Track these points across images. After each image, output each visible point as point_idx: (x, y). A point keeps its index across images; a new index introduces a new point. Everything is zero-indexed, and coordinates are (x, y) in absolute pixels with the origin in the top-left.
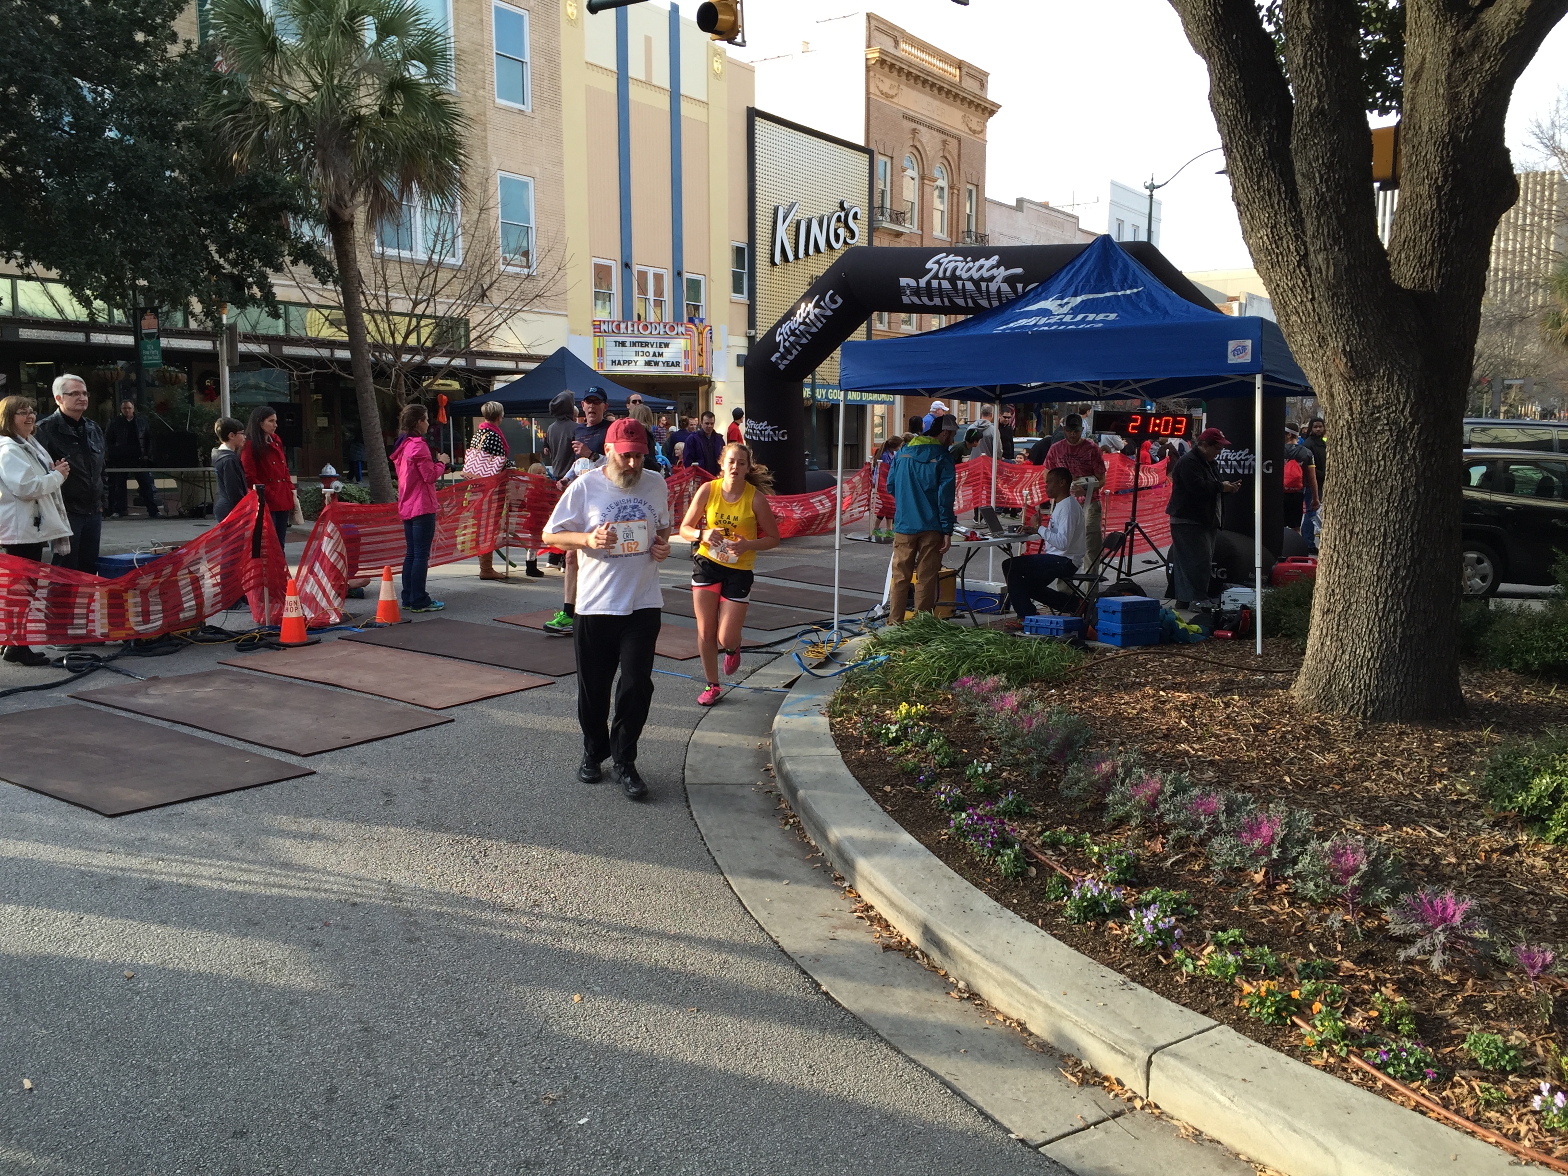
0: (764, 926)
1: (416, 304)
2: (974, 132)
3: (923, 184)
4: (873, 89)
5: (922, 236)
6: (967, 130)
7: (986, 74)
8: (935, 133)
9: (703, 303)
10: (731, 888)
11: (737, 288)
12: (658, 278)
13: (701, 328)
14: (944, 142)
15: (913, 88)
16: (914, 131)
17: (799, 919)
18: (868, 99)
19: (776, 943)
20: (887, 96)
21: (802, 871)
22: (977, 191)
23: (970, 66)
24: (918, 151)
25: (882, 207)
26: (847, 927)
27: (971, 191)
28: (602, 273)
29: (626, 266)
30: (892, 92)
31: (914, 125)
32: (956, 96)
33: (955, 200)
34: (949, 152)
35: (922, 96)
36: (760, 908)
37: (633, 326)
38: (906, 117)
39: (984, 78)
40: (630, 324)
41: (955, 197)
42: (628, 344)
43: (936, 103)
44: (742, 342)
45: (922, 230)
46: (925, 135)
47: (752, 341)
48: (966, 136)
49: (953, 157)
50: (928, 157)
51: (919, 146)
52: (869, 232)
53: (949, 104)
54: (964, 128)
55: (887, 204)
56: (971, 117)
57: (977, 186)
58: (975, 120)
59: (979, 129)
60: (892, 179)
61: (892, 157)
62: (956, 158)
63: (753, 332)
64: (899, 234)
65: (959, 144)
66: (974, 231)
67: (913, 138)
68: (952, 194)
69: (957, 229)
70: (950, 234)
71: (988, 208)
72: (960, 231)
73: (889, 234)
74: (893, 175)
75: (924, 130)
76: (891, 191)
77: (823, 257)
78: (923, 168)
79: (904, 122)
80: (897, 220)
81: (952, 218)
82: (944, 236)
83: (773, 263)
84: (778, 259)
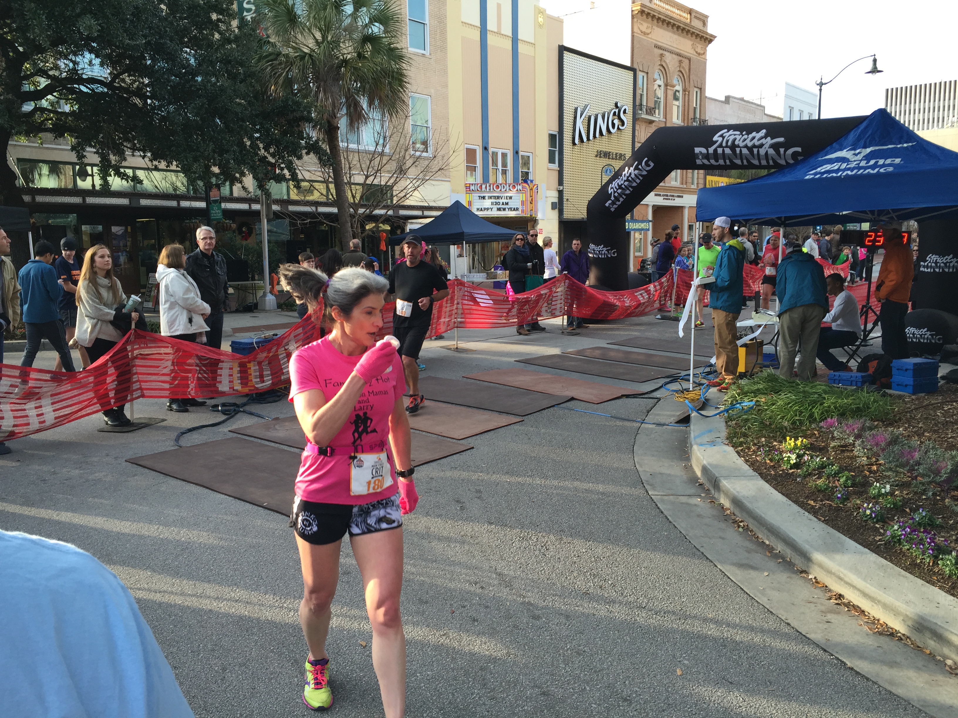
0: (770, 609)
1: (367, 177)
2: (699, 54)
3: (667, 89)
4: (635, 30)
5: (666, 123)
6: (695, 53)
7: (707, 17)
8: (674, 56)
9: (531, 170)
10: (729, 578)
11: (551, 160)
12: (504, 155)
13: (531, 186)
14: (680, 62)
15: (661, 28)
16: (662, 55)
17: (793, 604)
18: (633, 36)
19: (788, 624)
20: (645, 34)
21: (772, 564)
22: (701, 92)
23: (697, 12)
24: (663, 68)
25: (641, 105)
26: (831, 611)
27: (696, 92)
28: (471, 154)
29: (486, 149)
30: (648, 31)
31: (661, 52)
32: (688, 31)
33: (686, 99)
34: (683, 68)
35: (667, 33)
36: (760, 595)
37: (490, 186)
38: (657, 47)
39: (705, 19)
40: (488, 185)
41: (687, 97)
42: (487, 198)
43: (675, 37)
44: (556, 194)
45: (666, 118)
46: (669, 57)
47: (561, 193)
48: (694, 56)
49: (686, 71)
50: (670, 74)
51: (664, 65)
52: (633, 121)
53: (684, 37)
54: (692, 52)
55: (644, 103)
56: (697, 45)
57: (701, 89)
58: (700, 46)
59: (702, 52)
60: (647, 87)
61: (647, 73)
62: (687, 71)
63: (561, 188)
64: (651, 122)
65: (690, 62)
66: (699, 118)
67: (661, 60)
68: (685, 94)
69: (688, 117)
70: (683, 121)
71: (708, 103)
72: (690, 119)
73: (646, 122)
74: (648, 84)
75: (668, 54)
76: (647, 94)
77: (604, 139)
78: (667, 79)
79: (656, 50)
80: (651, 113)
81: (684, 110)
82: (679, 122)
83: (574, 144)
84: (577, 141)
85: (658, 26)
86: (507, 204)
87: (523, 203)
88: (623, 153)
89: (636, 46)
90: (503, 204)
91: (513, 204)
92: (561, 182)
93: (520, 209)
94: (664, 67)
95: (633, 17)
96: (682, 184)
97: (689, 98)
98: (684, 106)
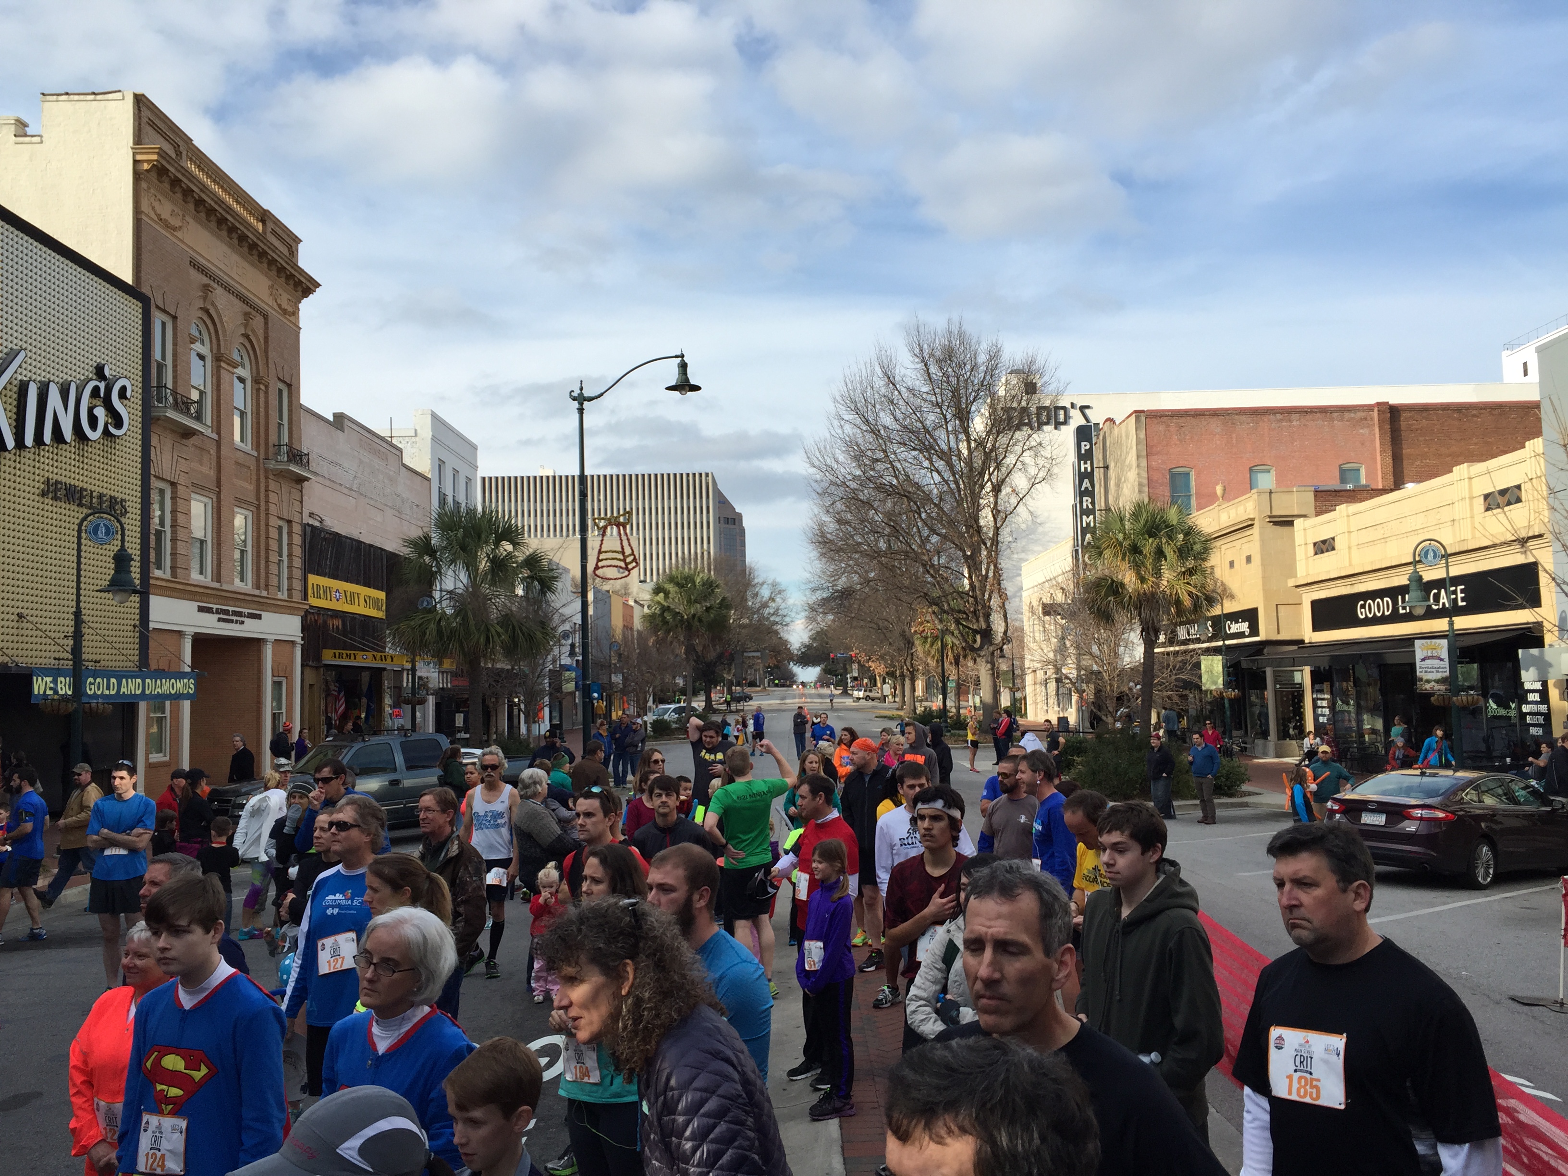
2: (285, 312)
3: (219, 368)
5: (218, 443)
6: (276, 307)
7: (298, 241)
8: (234, 298)
14: (247, 315)
15: (204, 224)
16: (206, 288)
18: (138, 222)
20: (167, 226)
22: (290, 393)
23: (277, 222)
25: (161, 386)
27: (280, 391)
30: (175, 222)
31: (206, 280)
32: (262, 255)
33: (262, 400)
34: (253, 331)
35: (216, 242)
38: (195, 264)
39: (293, 245)
41: (262, 395)
43: (235, 258)
45: (219, 433)
46: (221, 298)
48: (274, 314)
49: (258, 340)
50: (224, 331)
51: (212, 311)
52: (143, 423)
53: (251, 264)
54: (271, 302)
55: (170, 385)
56: (281, 291)
57: (289, 386)
58: (285, 295)
59: (290, 309)
60: (175, 350)
61: (174, 318)
62: (262, 341)
64: (188, 433)
65: (266, 323)
66: (290, 446)
67: (205, 299)
68: (258, 390)
69: (267, 440)
70: (257, 446)
71: (304, 419)
72: (271, 444)
73: (173, 431)
74: (175, 344)
75: (219, 291)
76: (175, 366)
77: (68, 453)
78: (219, 345)
79: (193, 272)
80: (186, 412)
81: (258, 423)
82: (248, 447)
85: (196, 219)
88: (120, 496)
89: (147, 247)
94: (210, 316)
95: (138, 176)
96: (258, 588)
97: (267, 398)
98: (258, 413)
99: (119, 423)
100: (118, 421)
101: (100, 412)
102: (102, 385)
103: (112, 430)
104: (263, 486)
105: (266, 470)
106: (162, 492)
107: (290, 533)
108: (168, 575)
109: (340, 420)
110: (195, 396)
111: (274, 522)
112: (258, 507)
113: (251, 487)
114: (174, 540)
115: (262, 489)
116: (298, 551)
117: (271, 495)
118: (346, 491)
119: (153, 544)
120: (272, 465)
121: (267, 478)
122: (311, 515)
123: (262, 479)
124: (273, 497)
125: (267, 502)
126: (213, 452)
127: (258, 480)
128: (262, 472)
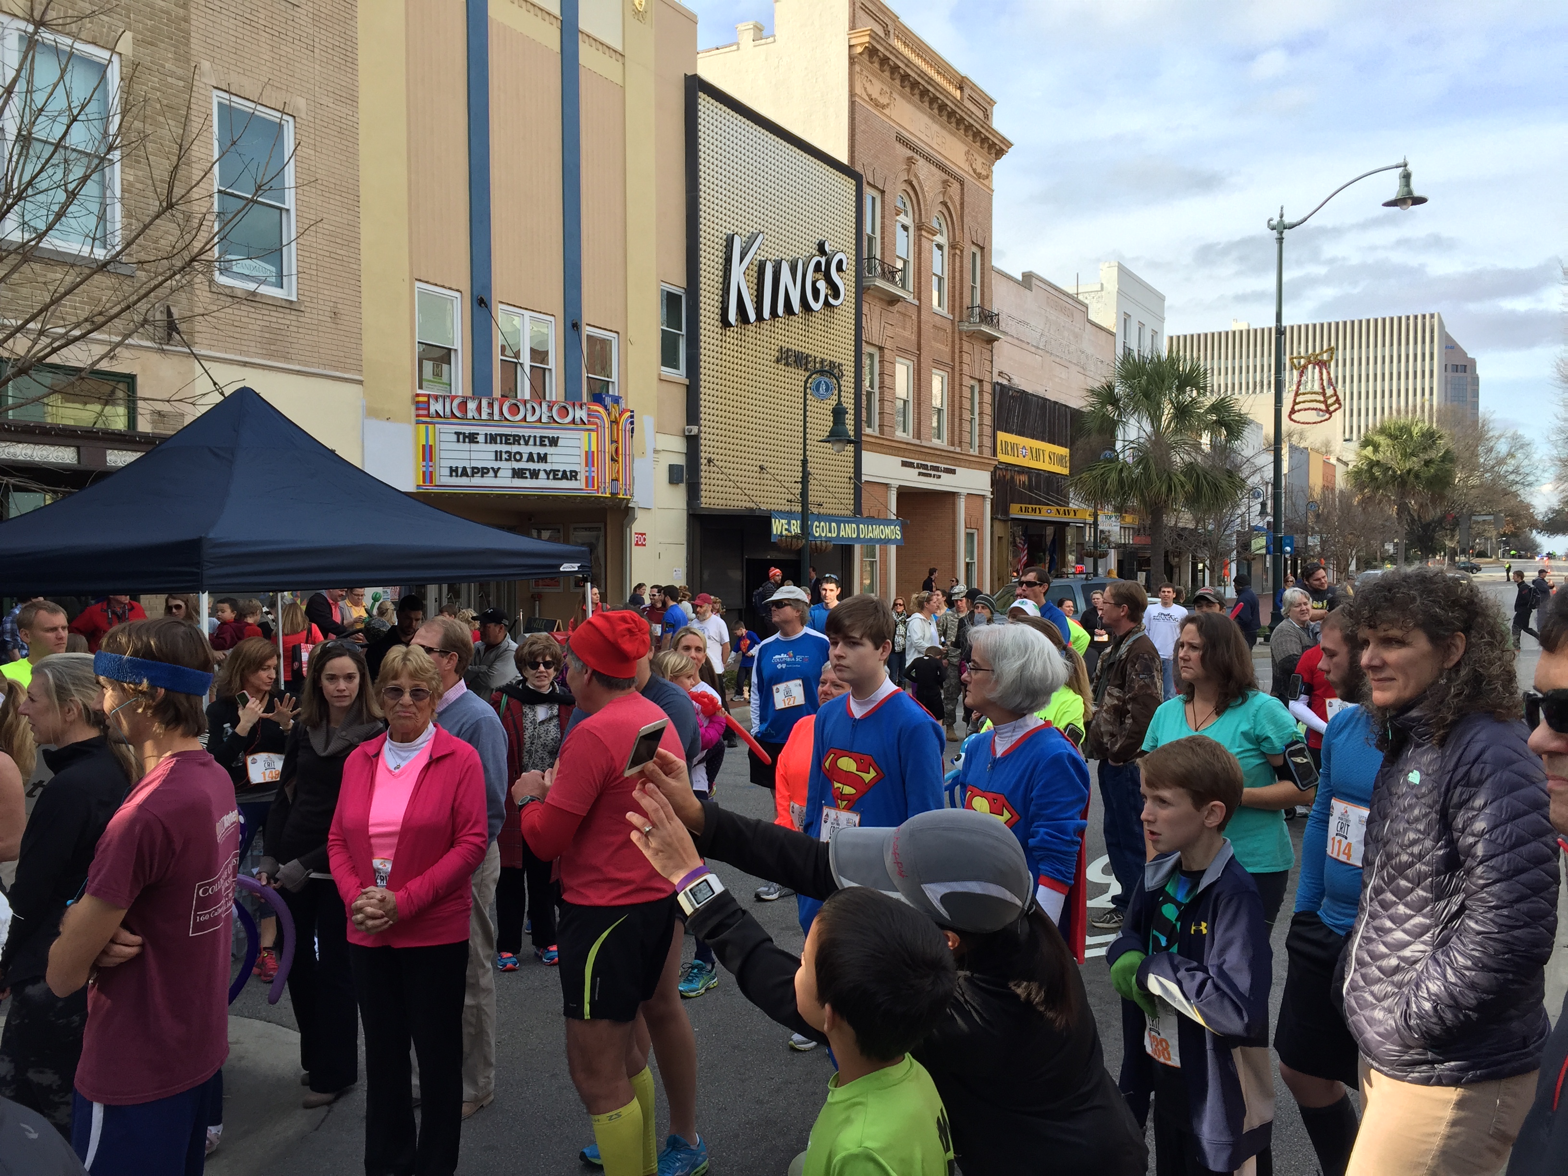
2: (979, 176)
3: (920, 235)
4: (858, 90)
5: (919, 308)
6: (971, 172)
7: (990, 100)
8: (933, 169)
9: (615, 378)
14: (945, 183)
15: (909, 101)
16: (910, 161)
18: (852, 104)
20: (877, 105)
22: (982, 256)
23: (974, 87)
24: (914, 191)
25: (871, 258)
27: (974, 254)
30: (884, 100)
31: (910, 153)
32: (960, 121)
33: (958, 264)
34: (950, 198)
35: (919, 114)
38: (900, 139)
39: (988, 104)
41: (957, 260)
43: (936, 127)
44: (678, 445)
45: (919, 299)
46: (923, 169)
47: (693, 443)
48: (969, 179)
49: (955, 207)
50: (925, 201)
51: (915, 183)
52: (856, 293)
53: (950, 132)
54: (966, 167)
55: (878, 256)
56: (976, 155)
57: (982, 249)
58: (980, 160)
59: (984, 173)
60: (883, 223)
61: (883, 192)
62: (958, 206)
63: (695, 430)
64: (893, 300)
65: (962, 189)
66: (981, 307)
67: (909, 171)
68: (954, 255)
69: (961, 303)
70: (952, 310)
71: (996, 281)
72: (965, 307)
73: (881, 299)
74: (883, 217)
75: (921, 162)
76: (883, 238)
77: (796, 322)
78: (920, 215)
79: (898, 146)
80: (893, 281)
81: (954, 287)
82: (944, 311)
83: (725, 323)
84: (732, 316)
85: (903, 96)
86: (543, 458)
87: (589, 458)
88: (838, 361)
89: (860, 127)
90: (530, 458)
91: (559, 459)
92: (693, 414)
93: (582, 476)
94: (913, 187)
95: (852, 60)
96: (953, 445)
97: (961, 262)
98: (954, 278)
99: (836, 294)
100: (835, 291)
101: (822, 285)
102: (823, 260)
103: (831, 300)
104: (957, 347)
105: (960, 332)
106: (871, 356)
107: (981, 392)
108: (877, 433)
109: (1028, 280)
110: (899, 265)
111: (968, 381)
112: (953, 369)
113: (948, 349)
114: (882, 400)
115: (957, 351)
116: (988, 409)
117: (965, 356)
118: (1033, 350)
119: (864, 403)
120: (965, 327)
121: (961, 339)
122: (1000, 374)
123: (957, 341)
124: (966, 358)
125: (961, 362)
126: (914, 317)
127: (953, 342)
128: (957, 336)
